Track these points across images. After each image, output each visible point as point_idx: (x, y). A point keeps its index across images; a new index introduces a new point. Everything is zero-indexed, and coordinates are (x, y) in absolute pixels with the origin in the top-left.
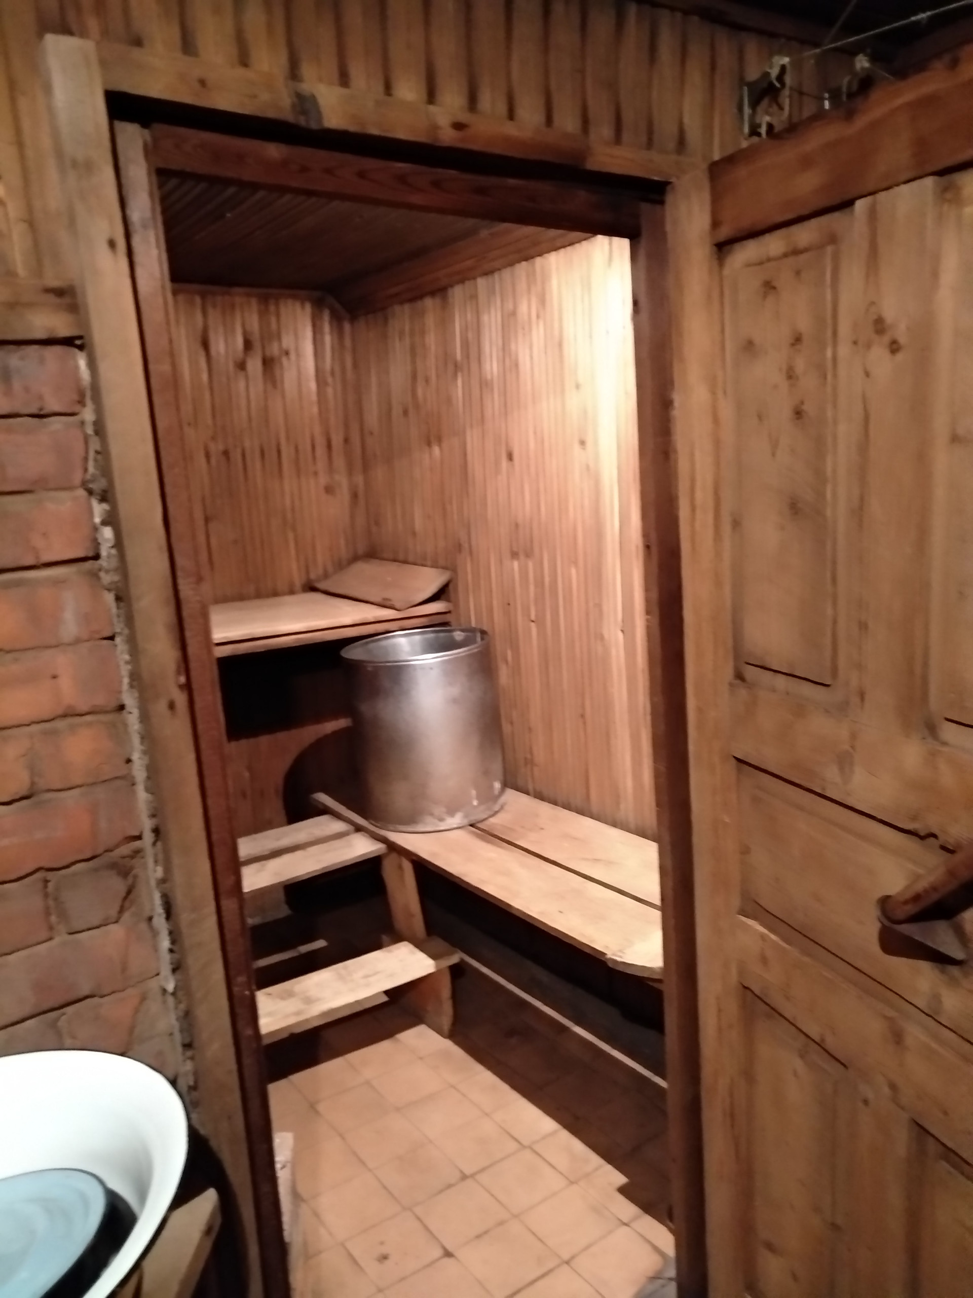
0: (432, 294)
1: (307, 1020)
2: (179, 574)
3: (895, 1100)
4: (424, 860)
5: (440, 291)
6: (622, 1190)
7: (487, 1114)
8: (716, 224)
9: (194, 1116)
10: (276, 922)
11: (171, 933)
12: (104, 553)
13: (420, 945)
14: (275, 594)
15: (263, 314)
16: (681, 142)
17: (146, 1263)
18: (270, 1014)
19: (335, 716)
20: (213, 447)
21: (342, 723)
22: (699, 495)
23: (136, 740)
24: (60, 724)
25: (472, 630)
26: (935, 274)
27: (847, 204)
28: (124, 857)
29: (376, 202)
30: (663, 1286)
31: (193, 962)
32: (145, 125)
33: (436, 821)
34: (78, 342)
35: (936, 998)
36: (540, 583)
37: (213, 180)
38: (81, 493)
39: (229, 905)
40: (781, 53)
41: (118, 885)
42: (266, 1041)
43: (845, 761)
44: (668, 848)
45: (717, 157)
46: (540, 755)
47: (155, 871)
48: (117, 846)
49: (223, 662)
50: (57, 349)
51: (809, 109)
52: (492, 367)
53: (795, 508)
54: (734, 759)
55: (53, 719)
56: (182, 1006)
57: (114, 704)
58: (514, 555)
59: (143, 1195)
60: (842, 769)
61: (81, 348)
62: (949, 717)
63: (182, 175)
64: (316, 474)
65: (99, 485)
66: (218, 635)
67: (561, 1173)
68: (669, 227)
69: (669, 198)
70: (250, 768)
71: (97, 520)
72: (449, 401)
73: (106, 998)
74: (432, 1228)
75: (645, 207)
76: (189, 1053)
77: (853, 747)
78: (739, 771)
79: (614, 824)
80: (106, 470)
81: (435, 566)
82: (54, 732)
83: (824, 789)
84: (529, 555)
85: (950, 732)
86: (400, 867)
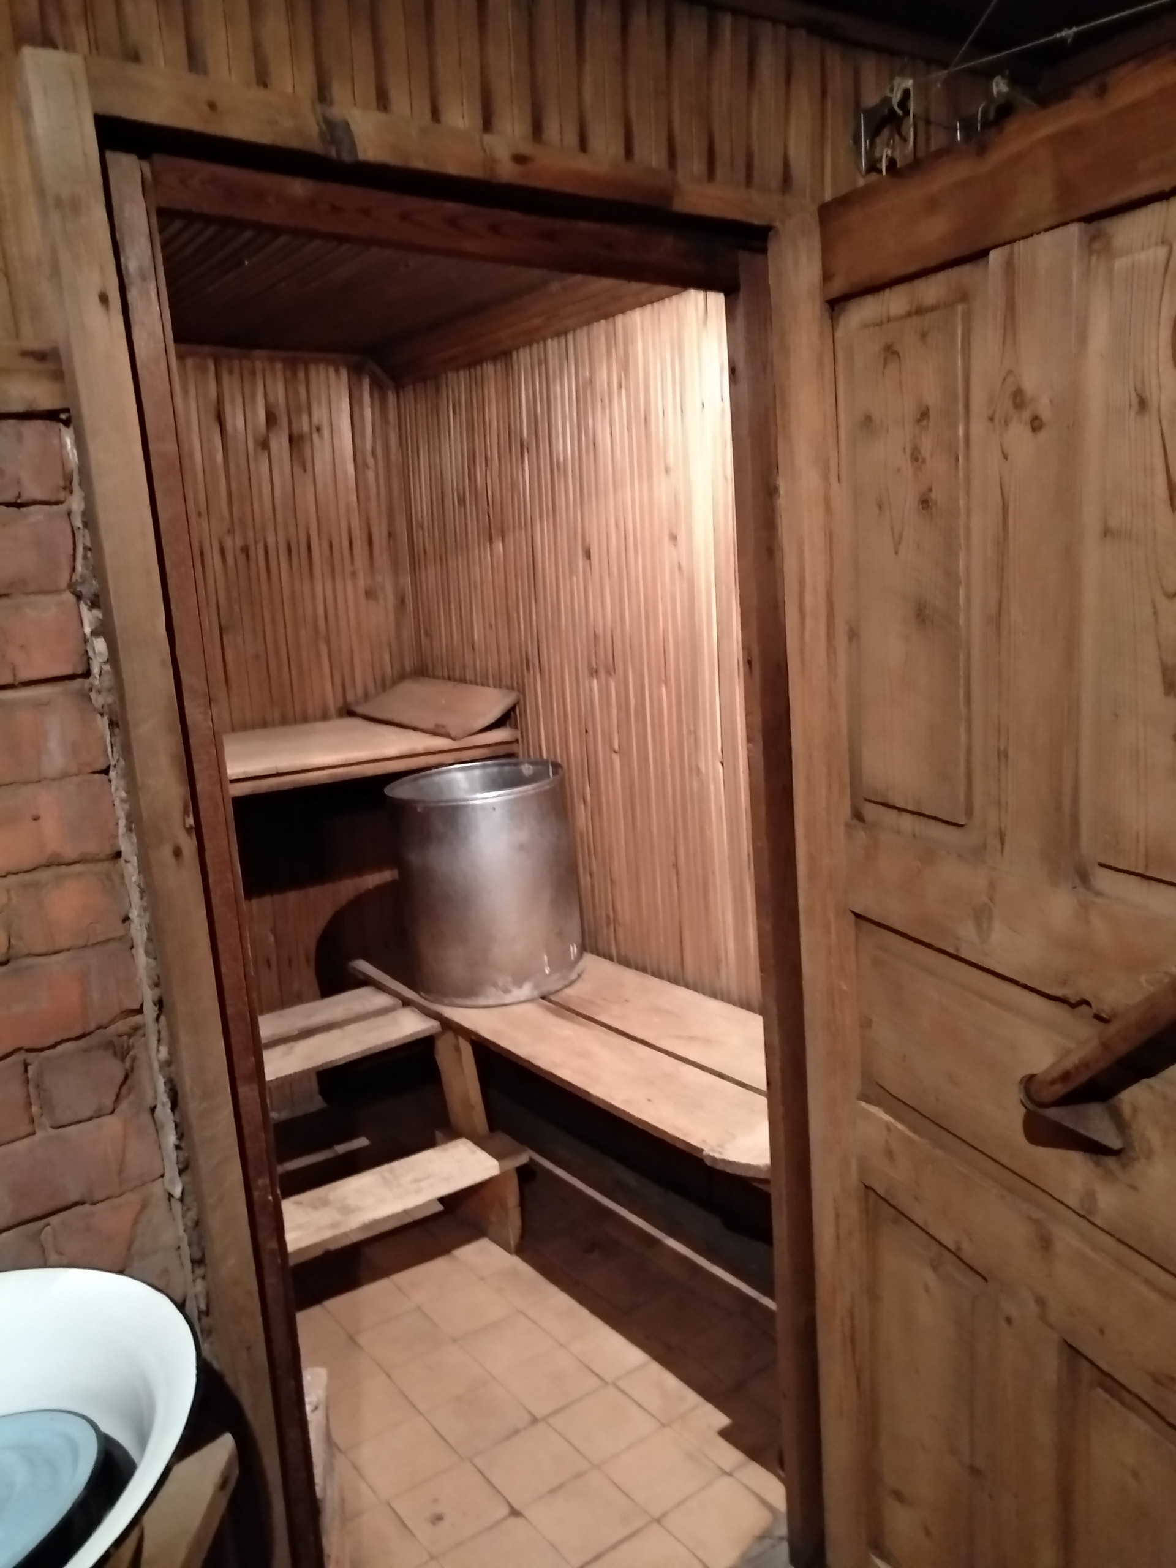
0: (494, 358)
1: (345, 1234)
2: (186, 695)
3: (1043, 1317)
4: (488, 1040)
5: (504, 355)
6: (725, 1434)
7: (562, 1345)
8: (827, 276)
9: (205, 1347)
10: (307, 1117)
11: (176, 1126)
12: (95, 670)
13: (480, 1142)
14: (305, 719)
15: (290, 382)
16: (787, 180)
17: (147, 1518)
18: (299, 1227)
19: (378, 867)
20: (228, 542)
21: (387, 876)
22: (809, 599)
23: (135, 894)
24: (43, 875)
25: (545, 763)
26: (1083, 338)
27: (980, 255)
28: (120, 1036)
29: (424, 250)
30: (773, 1547)
31: (205, 1163)
32: (143, 155)
33: (501, 993)
34: (63, 416)
35: (1090, 1196)
36: (624, 706)
37: (225, 222)
38: (69, 597)
39: (247, 1092)
40: (902, 73)
41: (115, 1069)
42: (292, 1262)
43: (982, 916)
44: (776, 1022)
45: (828, 197)
46: (625, 912)
47: (158, 1051)
48: (113, 1021)
49: (242, 804)
50: (39, 424)
51: (938, 140)
52: (565, 445)
53: (922, 615)
54: (851, 913)
55: (34, 869)
56: (192, 1214)
57: (108, 850)
58: (594, 672)
59: (143, 1440)
60: (979, 927)
61: (67, 423)
62: (1102, 862)
63: (189, 216)
64: (354, 574)
65: (88, 589)
66: (234, 769)
67: (653, 1416)
68: (772, 281)
69: (772, 247)
70: (274, 931)
71: (88, 630)
72: (514, 486)
73: (99, 1205)
74: (494, 1481)
75: (743, 256)
76: (200, 1271)
77: (991, 899)
78: (858, 928)
79: (714, 995)
80: (98, 571)
81: (498, 685)
82: (37, 885)
83: (957, 949)
84: (611, 671)
85: (1104, 880)
86: (457, 1049)
